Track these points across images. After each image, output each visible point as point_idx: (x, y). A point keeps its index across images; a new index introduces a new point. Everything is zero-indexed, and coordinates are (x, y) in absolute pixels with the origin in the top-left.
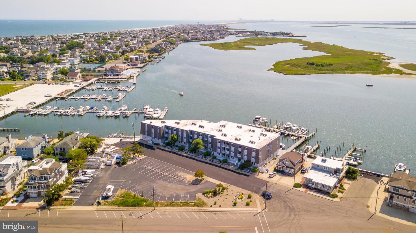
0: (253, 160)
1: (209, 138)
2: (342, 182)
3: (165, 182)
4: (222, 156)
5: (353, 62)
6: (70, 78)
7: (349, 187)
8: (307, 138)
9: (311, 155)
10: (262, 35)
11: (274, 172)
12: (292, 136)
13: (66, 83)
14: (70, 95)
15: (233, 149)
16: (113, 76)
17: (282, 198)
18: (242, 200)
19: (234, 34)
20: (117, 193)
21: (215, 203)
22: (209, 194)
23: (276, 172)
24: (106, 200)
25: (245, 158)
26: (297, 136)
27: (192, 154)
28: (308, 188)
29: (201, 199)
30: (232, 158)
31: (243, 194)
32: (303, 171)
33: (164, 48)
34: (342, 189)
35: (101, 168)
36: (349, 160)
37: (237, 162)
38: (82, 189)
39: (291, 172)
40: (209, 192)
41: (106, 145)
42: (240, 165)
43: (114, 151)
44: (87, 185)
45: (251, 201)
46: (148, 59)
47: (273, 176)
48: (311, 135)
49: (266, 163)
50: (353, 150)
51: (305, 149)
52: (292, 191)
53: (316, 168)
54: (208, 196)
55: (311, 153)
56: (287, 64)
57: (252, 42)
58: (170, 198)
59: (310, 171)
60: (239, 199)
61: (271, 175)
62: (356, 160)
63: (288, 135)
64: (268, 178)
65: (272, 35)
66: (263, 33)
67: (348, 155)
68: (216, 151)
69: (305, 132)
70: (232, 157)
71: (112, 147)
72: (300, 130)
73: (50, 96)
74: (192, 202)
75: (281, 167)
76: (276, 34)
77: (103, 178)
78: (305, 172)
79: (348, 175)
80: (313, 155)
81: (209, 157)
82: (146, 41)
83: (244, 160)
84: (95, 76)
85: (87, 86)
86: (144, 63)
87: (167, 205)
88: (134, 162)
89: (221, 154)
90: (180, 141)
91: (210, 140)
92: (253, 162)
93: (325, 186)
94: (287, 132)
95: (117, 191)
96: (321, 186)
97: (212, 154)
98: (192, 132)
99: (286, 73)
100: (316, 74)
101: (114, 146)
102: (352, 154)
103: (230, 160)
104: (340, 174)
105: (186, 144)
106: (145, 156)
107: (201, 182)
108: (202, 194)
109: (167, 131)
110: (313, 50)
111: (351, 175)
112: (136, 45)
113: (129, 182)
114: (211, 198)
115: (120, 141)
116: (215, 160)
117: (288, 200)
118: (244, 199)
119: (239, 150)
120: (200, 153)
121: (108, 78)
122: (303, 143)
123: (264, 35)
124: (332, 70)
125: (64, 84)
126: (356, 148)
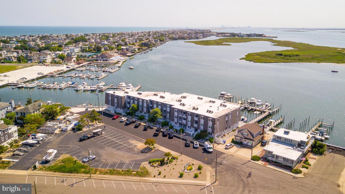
0: (210, 130)
1: (168, 107)
2: (307, 156)
3: (113, 149)
4: (179, 126)
5: (319, 54)
6: (66, 61)
7: (315, 163)
8: (270, 112)
9: (274, 128)
10: (239, 36)
11: (231, 144)
12: (255, 110)
13: (61, 65)
14: (59, 74)
15: (189, 118)
16: (103, 61)
17: (236, 171)
18: (191, 171)
19: (215, 35)
20: (59, 158)
21: (160, 174)
22: (156, 163)
23: (234, 143)
24: (44, 165)
25: (202, 128)
26: (260, 111)
27: (151, 123)
28: (267, 161)
29: (145, 168)
30: (189, 128)
31: (193, 164)
32: (263, 144)
33: (153, 43)
34: (307, 164)
35: (56, 133)
36: (315, 135)
37: (193, 132)
38: (27, 152)
39: (250, 144)
40: (156, 161)
41: (71, 113)
42: (196, 135)
43: (75, 118)
44: (33, 148)
45: (200, 173)
46: (137, 51)
47: (230, 148)
48: (275, 110)
49: (224, 135)
50: (319, 125)
51: (268, 123)
52: (248, 164)
53: (278, 140)
54: (155, 165)
55: (274, 127)
56: (258, 55)
57: (229, 40)
58: (113, 165)
59: (271, 143)
60: (187, 170)
61: (228, 146)
62: (322, 135)
63: (252, 109)
64: (224, 150)
65: (247, 36)
66: (239, 35)
67: (314, 130)
68: (173, 121)
69: (269, 108)
70: (189, 126)
71: (75, 115)
72: (264, 105)
73: (42, 74)
74: (134, 171)
75: (239, 138)
76: (250, 35)
77: (52, 143)
78: (266, 144)
79: (314, 149)
80: (275, 128)
81: (166, 127)
82: (140, 39)
83: (201, 130)
84: (87, 61)
85: (78, 67)
86: (133, 53)
87: (106, 173)
88: (90, 129)
89: (178, 124)
90: (140, 111)
91: (168, 110)
92: (209, 133)
93: (287, 159)
94: (251, 107)
95: (61, 156)
96: (282, 160)
97: (170, 124)
98: (152, 102)
99: (256, 61)
100: (283, 62)
101: (78, 114)
102: (318, 129)
103: (187, 130)
104: (305, 148)
105: (146, 114)
106: (104, 124)
107: (151, 151)
108: (149, 163)
109: (129, 101)
110: (281, 46)
111: (317, 149)
112: (130, 41)
113: (77, 147)
114: (157, 167)
115: (85, 110)
116: (172, 129)
117: (243, 173)
118: (193, 170)
119: (196, 119)
120: (158, 123)
121: (98, 63)
122: (266, 117)
123: (240, 36)
124: (299, 60)
125: (59, 66)
126: (323, 123)
